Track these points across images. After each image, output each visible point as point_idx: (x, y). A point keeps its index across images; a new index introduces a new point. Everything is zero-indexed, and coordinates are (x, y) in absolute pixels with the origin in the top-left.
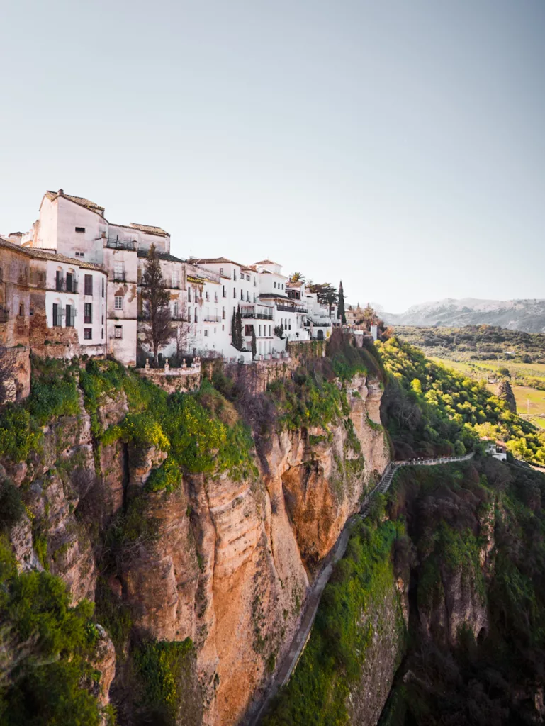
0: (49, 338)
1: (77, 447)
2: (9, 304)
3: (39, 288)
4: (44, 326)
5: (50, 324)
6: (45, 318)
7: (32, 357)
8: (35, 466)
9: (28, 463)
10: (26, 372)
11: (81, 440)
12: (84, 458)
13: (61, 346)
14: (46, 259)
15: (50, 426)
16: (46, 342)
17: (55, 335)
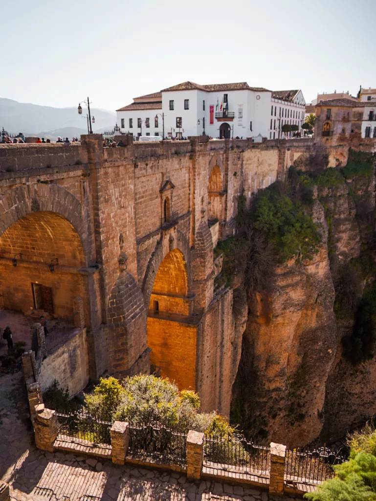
0: (362, 143)
1: (366, 191)
2: (335, 129)
3: (358, 120)
4: (360, 137)
5: (363, 136)
6: (361, 133)
7: (350, 150)
8: (332, 191)
9: (329, 189)
10: (345, 157)
11: (369, 189)
12: (369, 197)
13: (369, 146)
14: (364, 107)
15: (353, 180)
16: (360, 145)
17: (366, 141)
